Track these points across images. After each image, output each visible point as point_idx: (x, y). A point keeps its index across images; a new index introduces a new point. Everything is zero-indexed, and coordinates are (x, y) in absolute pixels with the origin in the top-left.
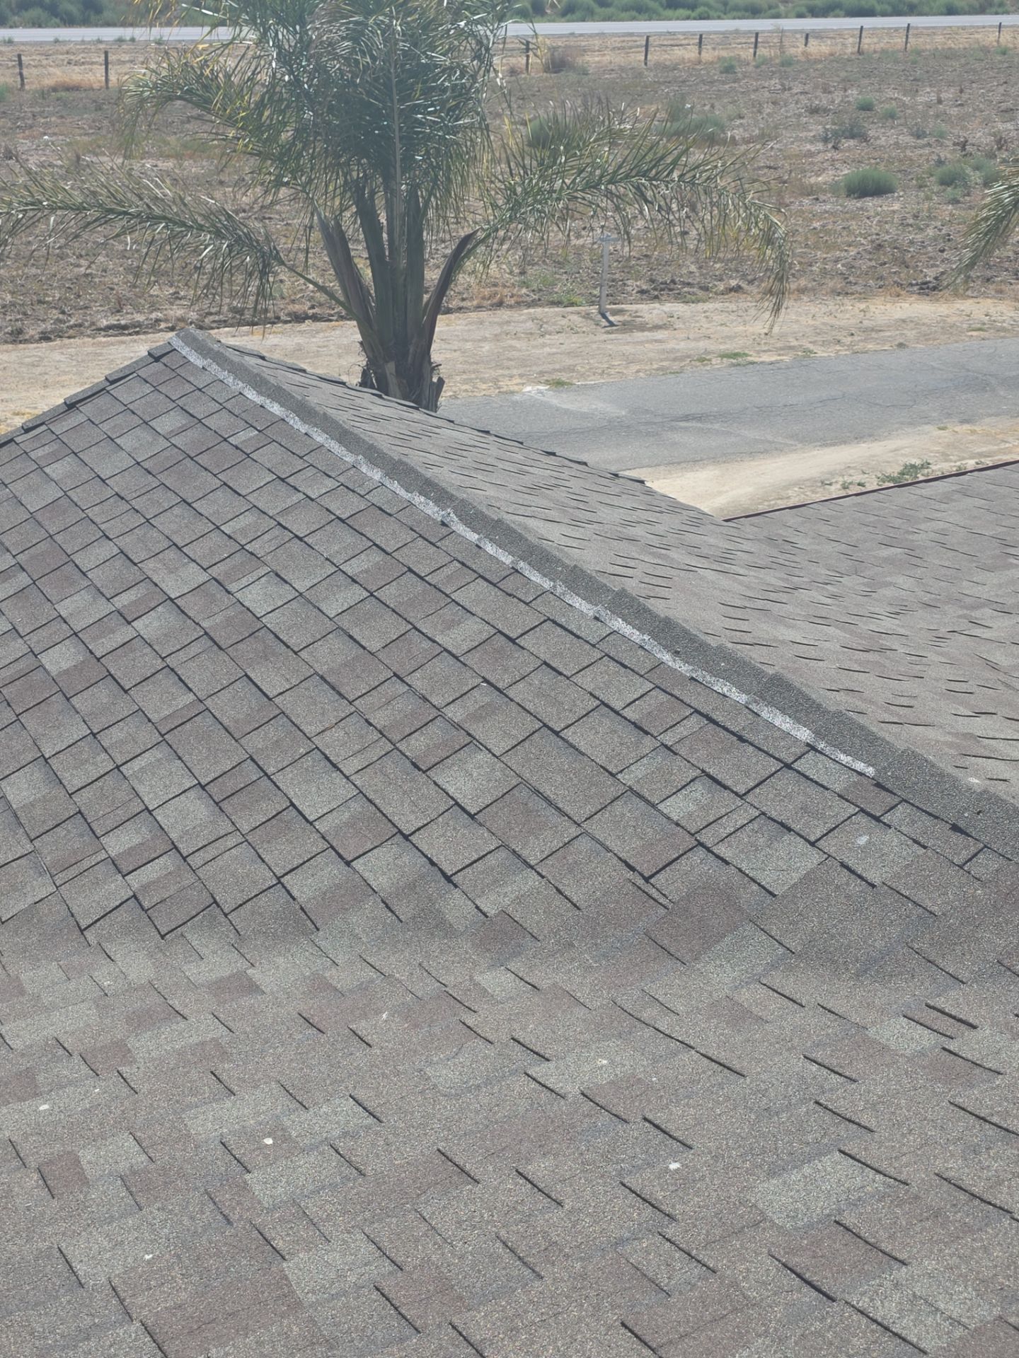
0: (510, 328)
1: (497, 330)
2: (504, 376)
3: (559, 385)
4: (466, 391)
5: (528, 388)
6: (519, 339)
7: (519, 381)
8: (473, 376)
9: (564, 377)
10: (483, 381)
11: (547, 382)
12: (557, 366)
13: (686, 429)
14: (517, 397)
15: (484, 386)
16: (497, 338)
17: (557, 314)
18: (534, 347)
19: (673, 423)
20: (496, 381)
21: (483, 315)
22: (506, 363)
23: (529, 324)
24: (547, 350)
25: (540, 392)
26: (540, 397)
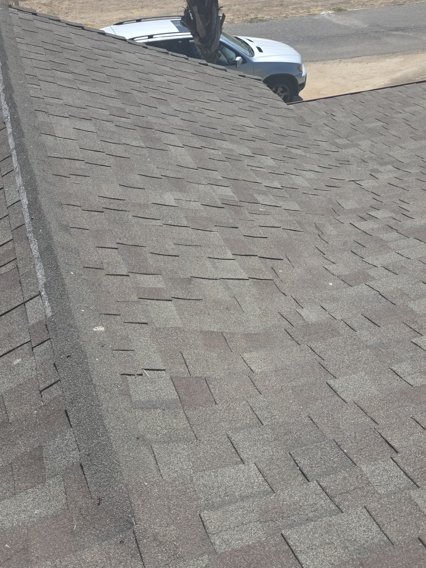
2: (313, 6)
3: (339, 10)
4: (293, 14)
5: (324, 13)
7: (320, 8)
8: (298, 6)
9: (343, 6)
10: (302, 8)
11: (334, 9)
13: (395, 35)
14: (316, 17)
15: (302, 11)
19: (389, 32)
20: (309, 8)
25: (329, 14)
26: (327, 17)
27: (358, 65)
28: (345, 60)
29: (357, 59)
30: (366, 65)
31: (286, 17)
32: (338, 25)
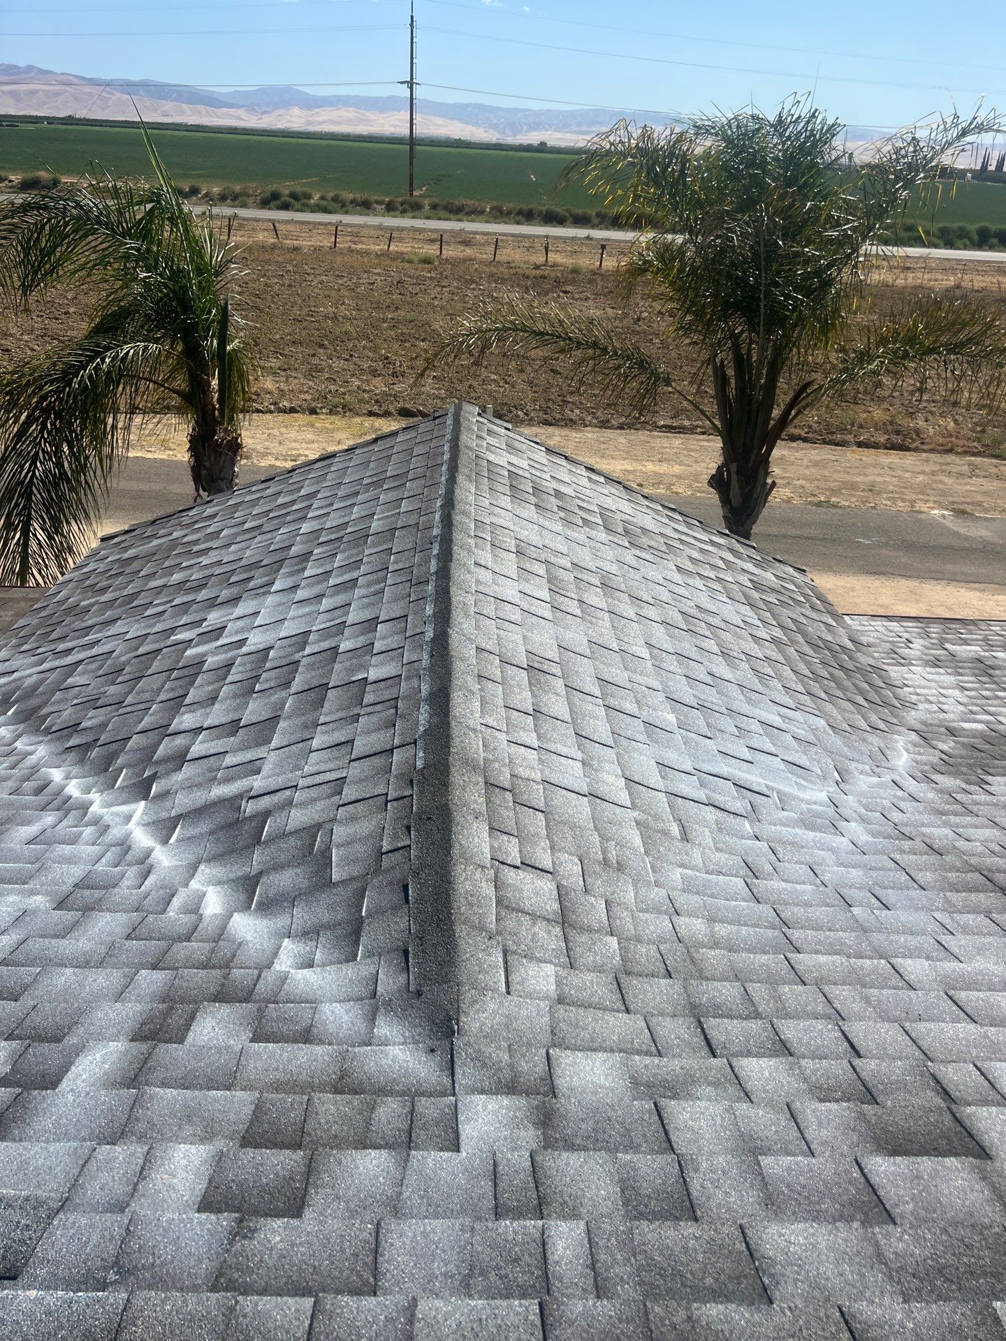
0: (949, 468)
1: (937, 468)
2: (921, 500)
3: (960, 513)
4: (886, 505)
5: (936, 512)
6: (949, 476)
7: (931, 505)
8: (897, 496)
9: (969, 508)
10: (903, 500)
11: (953, 510)
12: (968, 500)
14: (922, 516)
15: (902, 504)
16: (933, 473)
17: (991, 464)
18: (960, 484)
20: (913, 502)
21: (932, 456)
22: (928, 491)
23: (966, 468)
24: (968, 487)
25: (944, 516)
26: (941, 520)
27: (978, 594)
28: (957, 584)
29: (976, 585)
30: (990, 596)
31: (874, 508)
32: (956, 534)
